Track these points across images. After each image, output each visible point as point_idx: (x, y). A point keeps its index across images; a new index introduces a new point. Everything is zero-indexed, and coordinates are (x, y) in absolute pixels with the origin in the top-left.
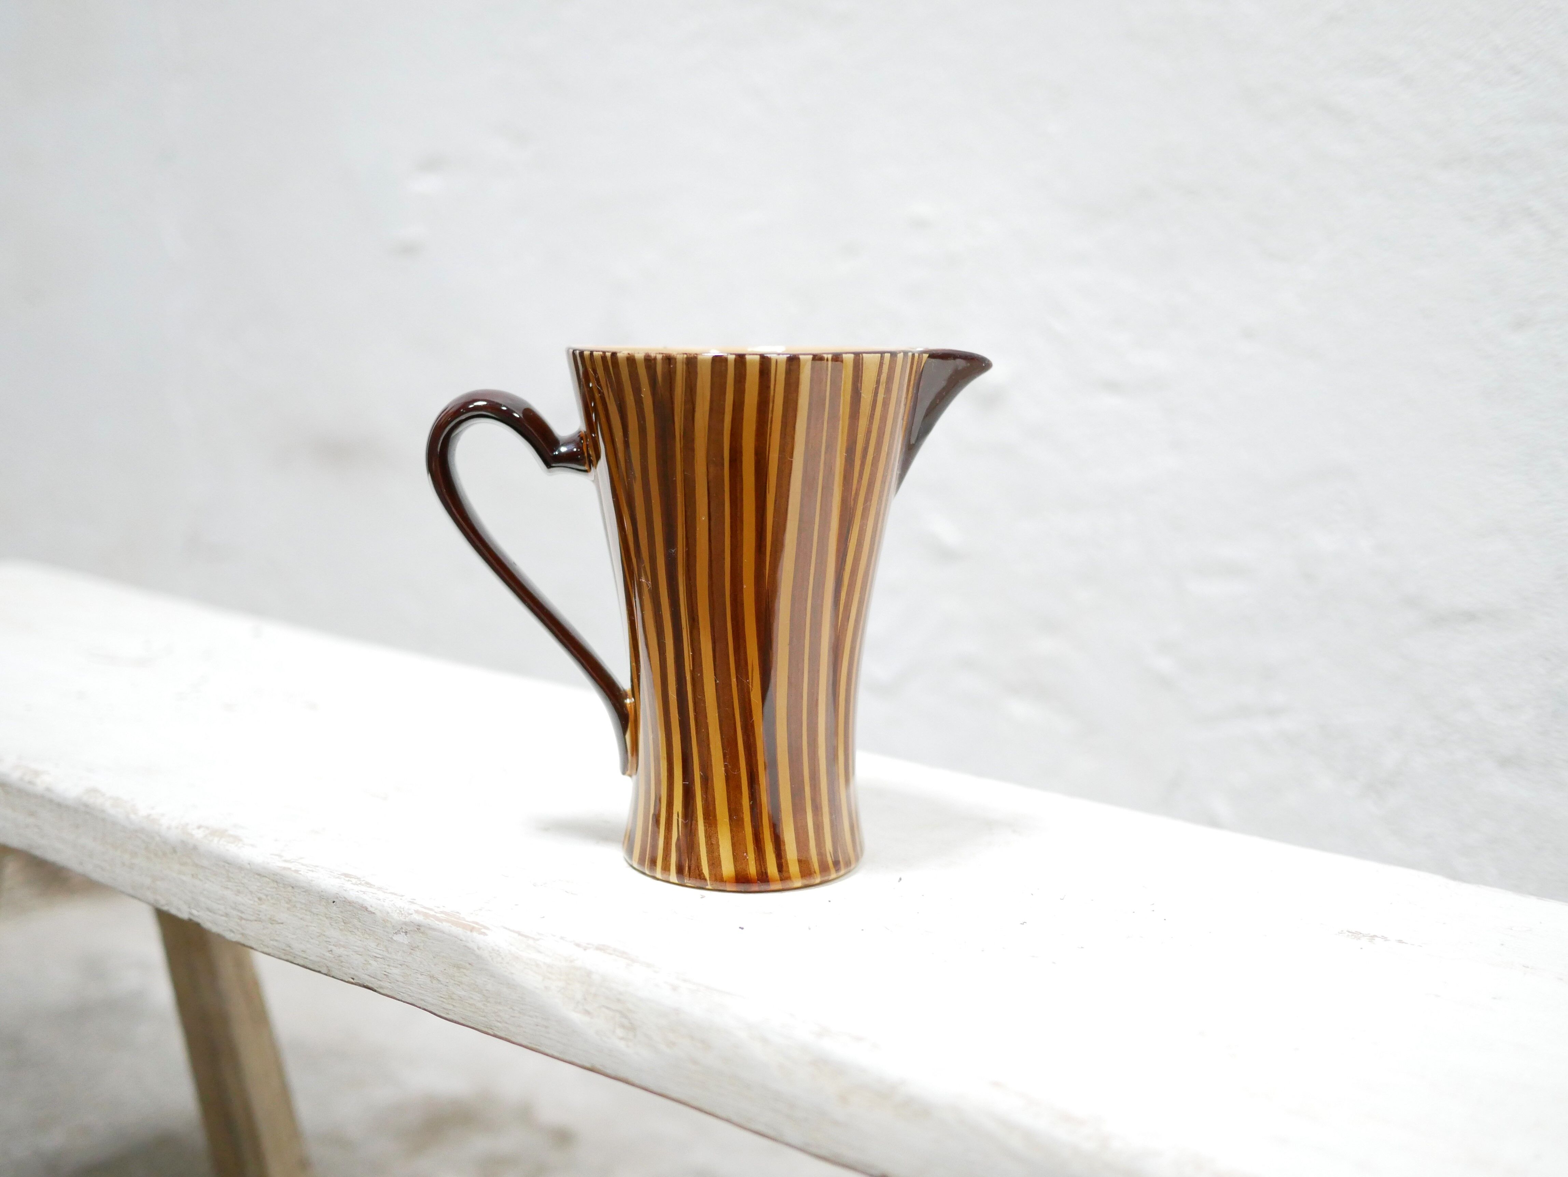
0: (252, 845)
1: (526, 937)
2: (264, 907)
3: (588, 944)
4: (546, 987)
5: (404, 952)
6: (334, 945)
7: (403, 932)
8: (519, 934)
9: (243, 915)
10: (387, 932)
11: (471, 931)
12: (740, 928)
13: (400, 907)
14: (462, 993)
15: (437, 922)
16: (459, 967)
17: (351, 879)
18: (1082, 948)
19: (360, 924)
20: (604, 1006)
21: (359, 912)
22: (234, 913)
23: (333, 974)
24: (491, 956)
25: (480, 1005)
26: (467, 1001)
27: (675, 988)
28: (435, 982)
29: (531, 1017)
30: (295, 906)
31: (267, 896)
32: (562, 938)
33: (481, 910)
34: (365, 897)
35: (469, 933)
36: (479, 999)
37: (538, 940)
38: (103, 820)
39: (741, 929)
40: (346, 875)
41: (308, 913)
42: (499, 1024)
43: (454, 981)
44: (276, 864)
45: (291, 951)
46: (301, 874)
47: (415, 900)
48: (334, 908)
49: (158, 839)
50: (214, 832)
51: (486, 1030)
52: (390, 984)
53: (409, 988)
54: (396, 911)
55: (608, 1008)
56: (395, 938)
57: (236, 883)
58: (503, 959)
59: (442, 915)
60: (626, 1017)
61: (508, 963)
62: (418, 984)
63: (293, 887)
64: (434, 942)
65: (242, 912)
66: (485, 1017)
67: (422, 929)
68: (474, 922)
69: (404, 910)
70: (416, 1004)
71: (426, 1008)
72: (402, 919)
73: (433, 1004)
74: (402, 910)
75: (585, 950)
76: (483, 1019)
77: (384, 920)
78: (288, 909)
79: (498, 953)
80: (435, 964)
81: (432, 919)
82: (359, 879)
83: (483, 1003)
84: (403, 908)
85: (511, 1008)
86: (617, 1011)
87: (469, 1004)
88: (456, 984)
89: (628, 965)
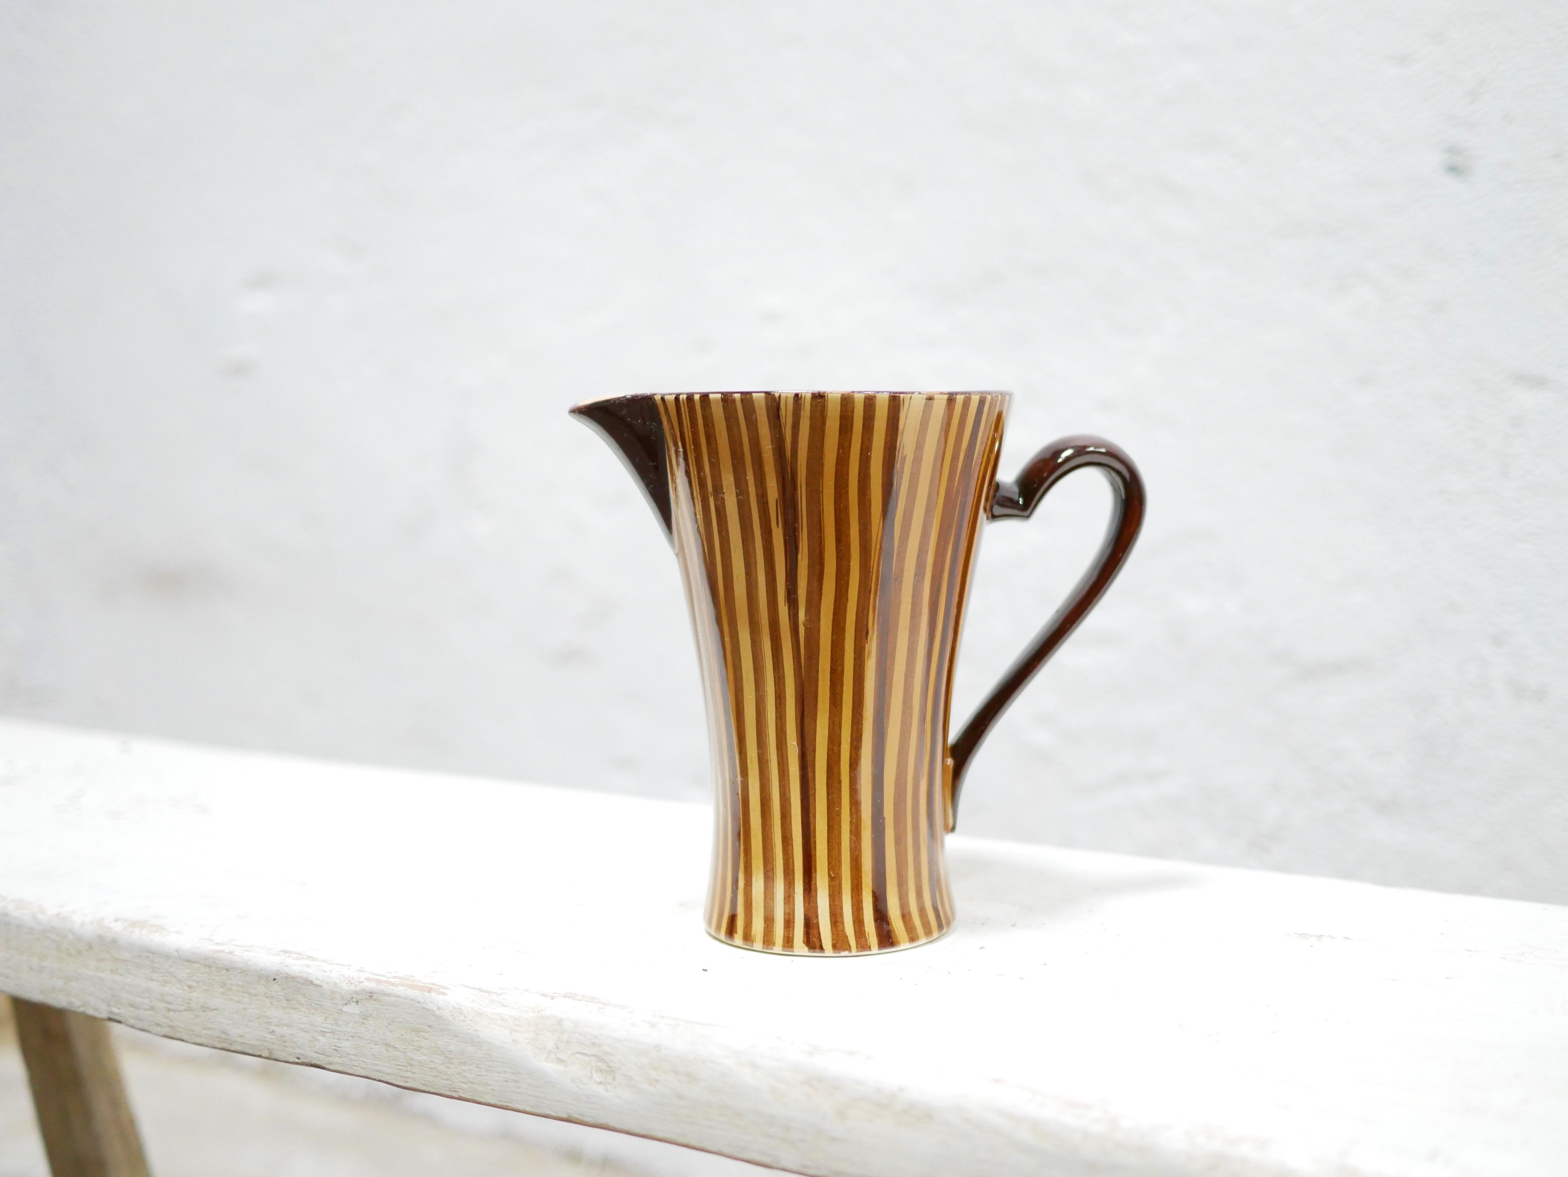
0: (178, 933)
1: (488, 992)
2: (195, 994)
3: (555, 993)
4: (514, 1041)
5: (355, 1022)
6: (276, 1025)
7: (353, 1002)
8: (480, 990)
9: (172, 1007)
10: (336, 1004)
11: (429, 992)
12: (703, 970)
13: (349, 977)
14: (423, 1058)
15: (391, 987)
16: (416, 1031)
17: (292, 955)
18: (1045, 964)
19: (305, 999)
20: (578, 1053)
21: (304, 987)
22: (162, 1005)
23: (274, 1056)
24: (452, 1015)
25: (442, 1068)
26: (427, 1066)
27: (653, 1026)
28: (391, 1050)
29: (499, 1073)
30: (230, 989)
31: (198, 982)
32: (526, 990)
33: (434, 971)
34: (309, 970)
35: (427, 994)
36: (441, 1062)
37: (501, 994)
38: (7, 924)
40: (286, 952)
41: (246, 995)
42: (464, 1086)
43: (413, 1046)
44: (207, 948)
45: (227, 1037)
46: (235, 955)
47: (363, 968)
48: (276, 985)
49: (70, 936)
50: (133, 924)
51: (449, 1093)
52: (340, 1059)
53: (363, 1061)
54: (344, 981)
55: (582, 1054)
56: (345, 1009)
57: (163, 973)
58: (465, 1016)
59: (396, 979)
60: (602, 1060)
61: (471, 1020)
62: (372, 1054)
63: (227, 970)
64: (388, 1008)
65: (170, 1003)
66: (448, 1079)
67: (375, 996)
68: (431, 984)
69: (353, 980)
70: (370, 1076)
71: (382, 1079)
72: (352, 988)
73: (389, 1074)
74: (351, 979)
75: (552, 999)
76: (446, 1082)
77: (332, 992)
78: (223, 993)
79: (460, 1011)
80: (391, 1031)
81: (386, 984)
82: (300, 954)
83: (445, 1065)
84: (353, 978)
85: (477, 1067)
86: (592, 1055)
87: (430, 1068)
88: (415, 1049)
89: (600, 1008)
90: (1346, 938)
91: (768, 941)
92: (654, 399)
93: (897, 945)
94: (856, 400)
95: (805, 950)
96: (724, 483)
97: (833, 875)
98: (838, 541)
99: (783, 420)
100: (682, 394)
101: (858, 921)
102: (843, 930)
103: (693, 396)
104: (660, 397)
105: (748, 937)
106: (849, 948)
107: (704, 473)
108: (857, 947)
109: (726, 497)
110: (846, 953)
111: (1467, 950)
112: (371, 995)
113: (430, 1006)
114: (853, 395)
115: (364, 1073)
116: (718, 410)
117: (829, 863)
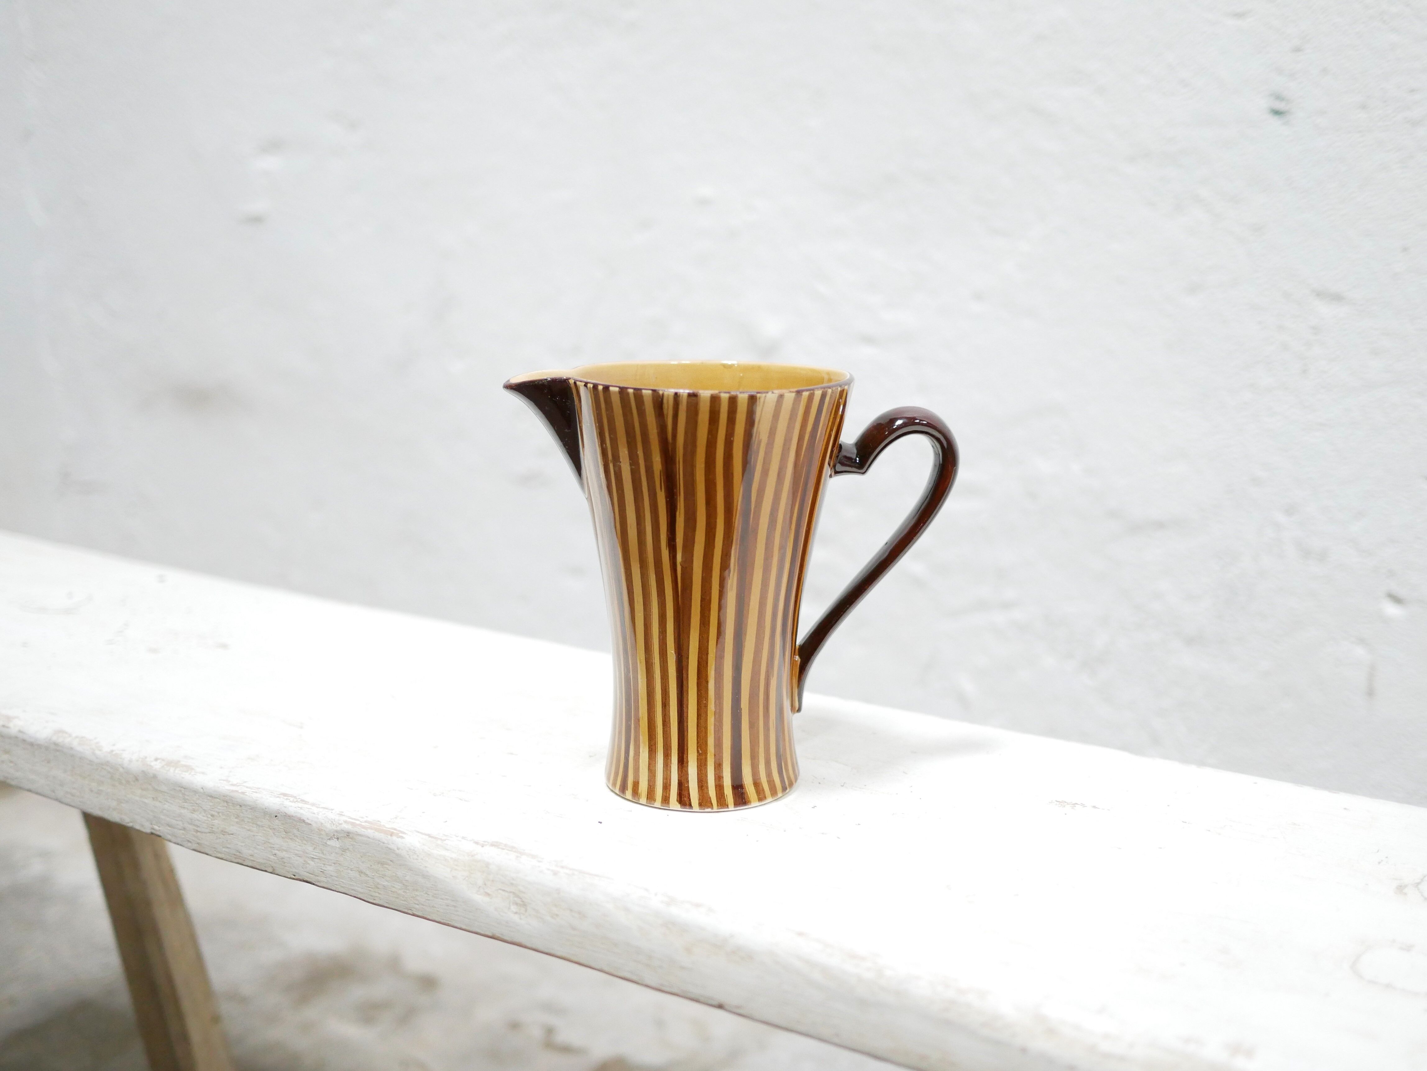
0: (203, 773)
1: (435, 838)
2: (216, 822)
3: (484, 842)
4: (453, 877)
5: (336, 853)
6: (277, 850)
7: (335, 838)
8: (429, 836)
9: (199, 829)
10: (322, 839)
12: (599, 822)
13: (332, 819)
14: (386, 883)
15: (363, 830)
16: (382, 864)
17: (289, 798)
18: (859, 824)
19: (299, 833)
20: (500, 889)
21: (298, 824)
22: (191, 827)
23: (277, 872)
24: (408, 854)
25: (400, 892)
26: (389, 889)
27: (555, 873)
28: (362, 875)
29: (442, 899)
30: (243, 820)
31: (219, 813)
32: (463, 838)
33: (396, 818)
34: (302, 811)
35: (389, 837)
36: (400, 887)
37: (445, 840)
38: (72, 756)
40: (285, 795)
41: (254, 825)
42: (417, 906)
43: (379, 874)
44: (225, 788)
45: (241, 856)
46: (247, 795)
47: (343, 812)
48: (277, 821)
49: (121, 770)
50: (170, 763)
51: (406, 911)
52: (325, 879)
53: (341, 881)
54: (328, 822)
55: (504, 890)
56: (329, 843)
57: (192, 803)
58: (418, 856)
59: (367, 824)
60: (518, 897)
61: (422, 859)
62: (349, 878)
63: (240, 806)
64: (361, 845)
65: (198, 827)
66: (405, 901)
67: (351, 835)
68: (392, 828)
69: (335, 821)
70: (347, 893)
71: (357, 896)
72: (334, 828)
73: (362, 893)
74: (333, 821)
75: (483, 846)
76: (404, 902)
77: (319, 830)
78: (237, 823)
79: (414, 851)
80: (363, 862)
81: (359, 827)
82: (295, 797)
83: (403, 890)
84: (334, 820)
85: (426, 893)
86: (511, 892)
87: (392, 891)
88: (380, 876)
89: (517, 857)
90: (1094, 807)
91: (651, 796)
92: (569, 382)
93: (749, 803)
94: (722, 400)
95: (678, 806)
96: (621, 454)
97: (700, 752)
98: (708, 503)
99: (665, 412)
100: (589, 383)
101: (720, 787)
102: (708, 793)
103: (597, 386)
104: (573, 381)
105: (635, 792)
106: (711, 806)
107: (606, 445)
108: (718, 805)
109: (622, 465)
110: (709, 810)
111: (1183, 822)
112: (348, 834)
113: (392, 846)
114: (720, 396)
115: (343, 891)
116: (616, 401)
117: (698, 743)
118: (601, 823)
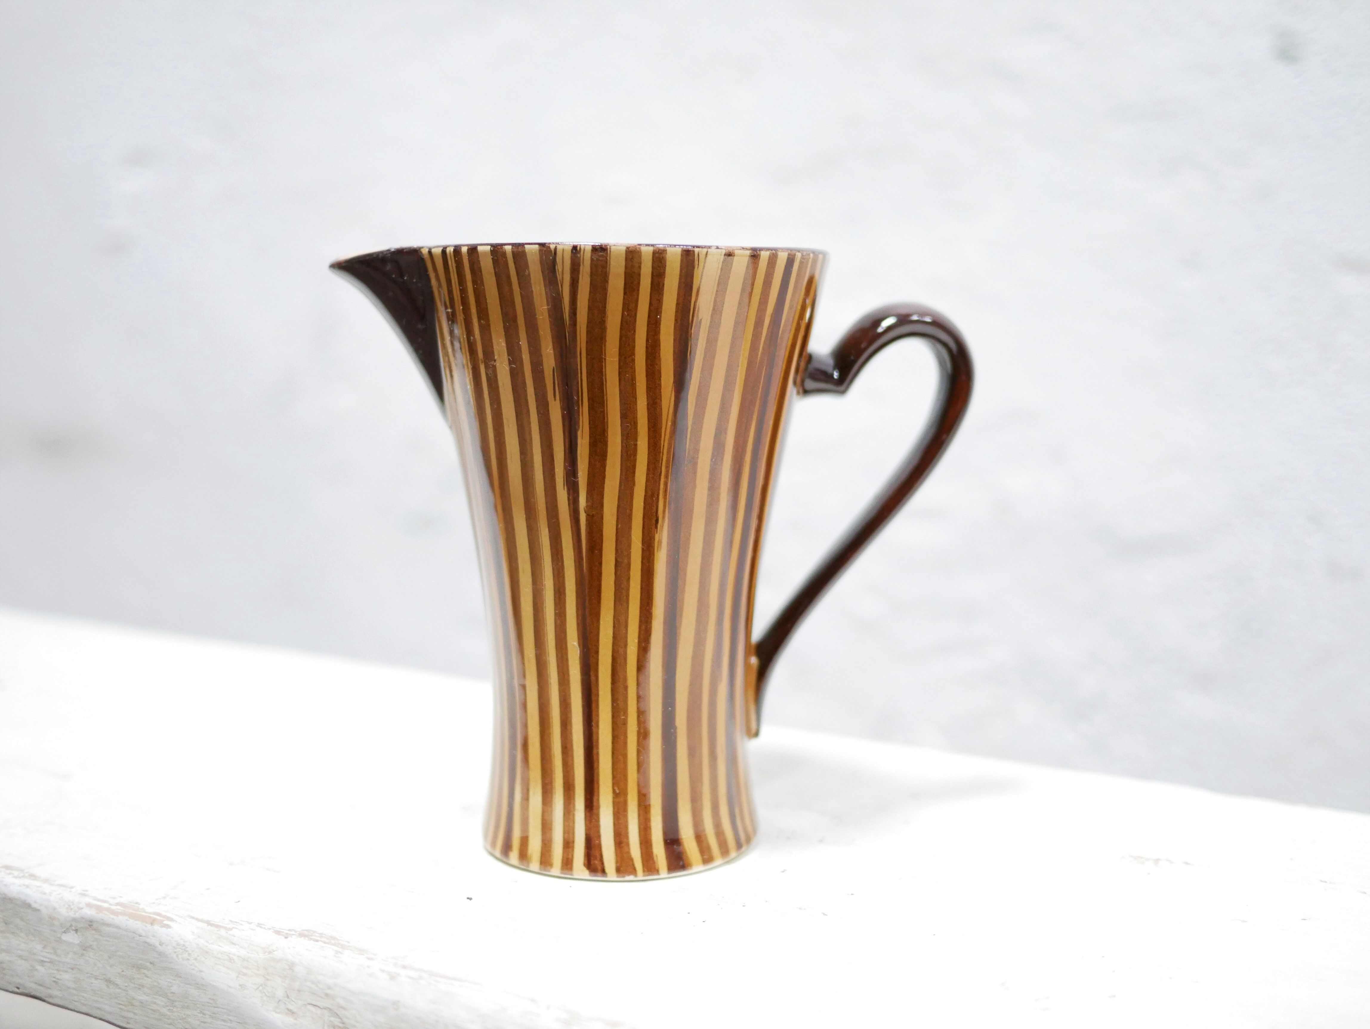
1: (217, 926)
3: (289, 930)
4: (240, 985)
5: (75, 953)
7: (72, 930)
8: (209, 923)
10: (55, 931)
11: (152, 924)
12: (468, 898)
13: (69, 901)
14: (144, 998)
15: (112, 916)
16: (138, 968)
17: (13, 872)
18: (852, 894)
19: (24, 923)
20: (310, 1004)
21: (22, 910)
24: (175, 952)
25: (164, 1010)
27: (393, 977)
28: (111, 986)
29: (224, 1021)
32: (259, 925)
33: (164, 898)
34: (28, 891)
35: (149, 926)
36: (163, 1004)
37: (231, 929)
39: (469, 900)
40: (8, 868)
43: (134, 984)
47: (87, 891)
52: (60, 992)
53: (83, 997)
54: (64, 905)
55: (315, 1005)
56: (65, 937)
58: (189, 954)
59: (118, 907)
60: (337, 1015)
61: (196, 959)
62: (92, 990)
64: (109, 940)
66: (170, 1024)
67: (95, 925)
68: (155, 913)
69: (73, 904)
70: (91, 1014)
72: (72, 914)
73: (110, 1013)
74: (71, 904)
75: (286, 938)
77: (50, 918)
79: (184, 948)
80: (111, 966)
81: (106, 912)
82: (22, 870)
83: (168, 1008)
84: (73, 902)
85: (201, 1012)
86: (325, 1008)
87: (152, 1010)
88: (136, 988)
89: (337, 952)
90: (1186, 863)
91: (545, 861)
92: (421, 252)
93: (689, 867)
94: (643, 254)
95: (586, 874)
96: (496, 348)
97: (618, 791)
98: (624, 416)
99: (559, 277)
100: (449, 246)
101: (646, 843)
102: (629, 853)
103: (460, 248)
104: (427, 250)
105: (524, 855)
106: (633, 871)
107: (474, 336)
108: (644, 871)
109: (498, 364)
110: (631, 877)
111: (1322, 881)
112: (91, 924)
113: (152, 941)
114: (639, 248)
115: (84, 1009)
116: (487, 265)
117: (614, 777)
118: (470, 899)
